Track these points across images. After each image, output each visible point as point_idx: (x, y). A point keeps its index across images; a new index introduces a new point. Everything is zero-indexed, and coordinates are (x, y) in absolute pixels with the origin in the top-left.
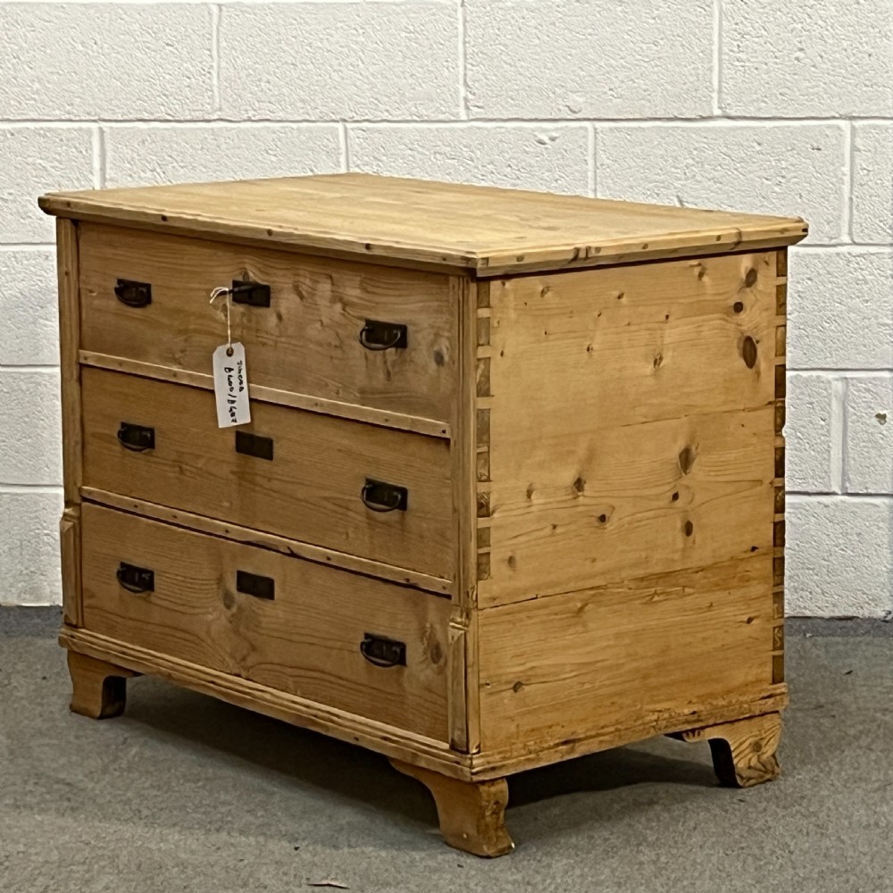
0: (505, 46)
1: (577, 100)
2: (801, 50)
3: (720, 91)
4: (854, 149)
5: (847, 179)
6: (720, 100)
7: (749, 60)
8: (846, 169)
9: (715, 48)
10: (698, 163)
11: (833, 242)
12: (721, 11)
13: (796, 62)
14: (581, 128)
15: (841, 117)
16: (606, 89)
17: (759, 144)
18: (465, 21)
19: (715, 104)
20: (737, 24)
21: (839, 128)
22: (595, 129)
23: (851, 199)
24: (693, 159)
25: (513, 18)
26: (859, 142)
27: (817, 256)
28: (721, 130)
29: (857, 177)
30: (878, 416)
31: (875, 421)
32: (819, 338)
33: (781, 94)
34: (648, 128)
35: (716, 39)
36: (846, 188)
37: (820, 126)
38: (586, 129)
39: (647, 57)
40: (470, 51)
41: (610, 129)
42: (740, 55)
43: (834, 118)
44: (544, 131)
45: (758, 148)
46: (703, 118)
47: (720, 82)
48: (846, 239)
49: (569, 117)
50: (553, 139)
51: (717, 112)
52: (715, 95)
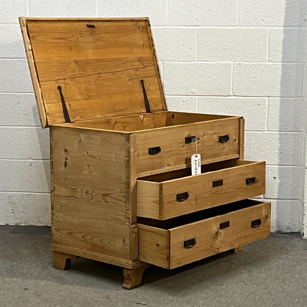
0: (174, 75)
1: (194, 90)
2: (255, 78)
3: (233, 89)
4: (269, 105)
5: (267, 113)
6: (233, 91)
7: (241, 81)
8: (266, 111)
9: (232, 77)
10: (226, 108)
11: (263, 130)
12: (233, 67)
13: (253, 81)
14: (195, 98)
15: (265, 96)
16: (202, 87)
17: (243, 103)
18: (164, 68)
19: (231, 92)
20: (238, 70)
21: (265, 99)
22: (198, 98)
23: (268, 119)
24: (225, 107)
25: (177, 68)
26: (270, 103)
27: (258, 134)
28: (232, 99)
29: (269, 113)
30: (274, 177)
31: (273, 179)
32: (258, 156)
33: (249, 90)
34: (213, 98)
35: (232, 75)
36: (267, 115)
37: (260, 99)
38: (196, 98)
39: (213, 79)
40: (164, 76)
41: (203, 98)
42: (238, 79)
43: (263, 96)
44: (184, 98)
45: (243, 104)
46: (228, 96)
47: (233, 86)
48: (266, 129)
49: (191, 95)
50: (187, 101)
51: (232, 94)
52: (231, 90)
